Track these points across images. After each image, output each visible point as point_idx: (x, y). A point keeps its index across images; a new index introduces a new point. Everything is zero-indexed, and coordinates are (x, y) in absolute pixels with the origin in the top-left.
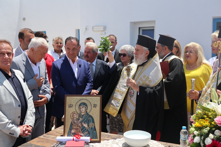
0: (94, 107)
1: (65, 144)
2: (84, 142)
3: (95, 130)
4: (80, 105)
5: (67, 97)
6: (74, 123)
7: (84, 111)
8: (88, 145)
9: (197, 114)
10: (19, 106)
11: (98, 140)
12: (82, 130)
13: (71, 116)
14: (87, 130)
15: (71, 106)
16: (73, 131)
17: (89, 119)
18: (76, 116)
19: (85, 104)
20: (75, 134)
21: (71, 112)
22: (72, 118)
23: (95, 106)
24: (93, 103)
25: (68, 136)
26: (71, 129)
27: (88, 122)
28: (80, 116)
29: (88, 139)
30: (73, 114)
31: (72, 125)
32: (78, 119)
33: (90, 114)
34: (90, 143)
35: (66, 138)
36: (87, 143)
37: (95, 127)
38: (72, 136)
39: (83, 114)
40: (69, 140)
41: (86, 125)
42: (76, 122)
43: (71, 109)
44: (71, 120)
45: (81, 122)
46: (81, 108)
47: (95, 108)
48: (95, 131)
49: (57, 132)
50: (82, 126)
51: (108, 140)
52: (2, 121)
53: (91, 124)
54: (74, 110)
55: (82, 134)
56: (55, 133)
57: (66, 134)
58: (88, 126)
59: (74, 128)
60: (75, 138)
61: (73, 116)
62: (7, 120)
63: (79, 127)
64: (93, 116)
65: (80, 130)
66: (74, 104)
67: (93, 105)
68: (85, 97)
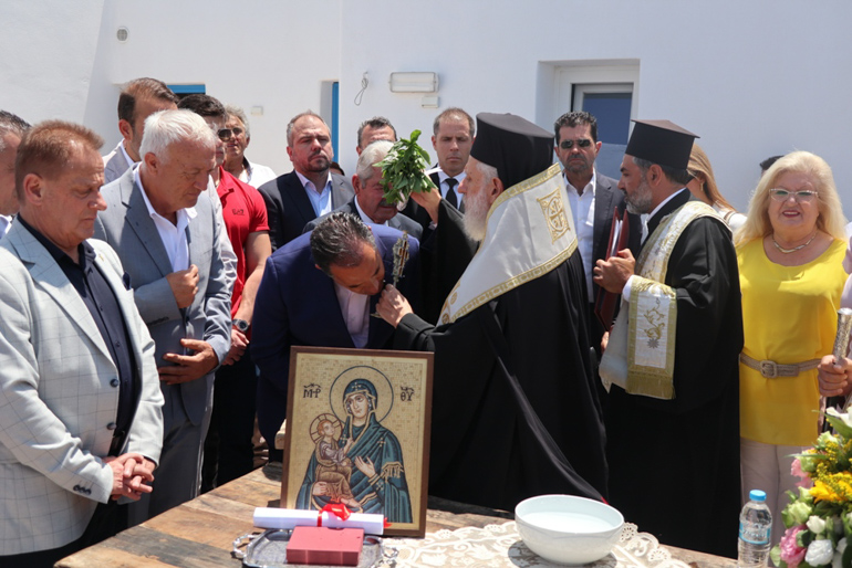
0: (403, 396)
1: (287, 538)
2: (361, 533)
3: (405, 487)
4: (348, 389)
5: (300, 356)
6: (325, 457)
7: (362, 413)
8: (375, 546)
9: (819, 450)
10: (112, 383)
11: (415, 526)
12: (352, 486)
13: (314, 429)
14: (374, 489)
15: (312, 391)
16: (318, 489)
17: (381, 443)
18: (332, 431)
19: (366, 385)
21: (312, 415)
22: (316, 436)
23: (407, 394)
24: (398, 383)
25: (297, 507)
26: (310, 480)
27: (377, 456)
28: (345, 432)
29: (376, 520)
30: (322, 422)
31: (313, 464)
32: (341, 444)
33: (387, 424)
34: (384, 536)
35: (289, 514)
36: (372, 539)
37: (403, 475)
38: (313, 508)
39: (358, 424)
40: (302, 524)
41: (368, 469)
42: (329, 452)
43: (314, 401)
44: (311, 447)
45: (350, 456)
46: (350, 401)
47: (405, 404)
48: (403, 493)
49: (253, 489)
50: (355, 469)
51: (453, 529)
52: (50, 439)
53: (389, 463)
54: (326, 409)
55: (353, 503)
56: (245, 490)
57: (291, 501)
58: (378, 472)
59: (322, 475)
60: (325, 516)
61: (318, 431)
62: (65, 438)
63: (343, 473)
64: (396, 433)
65: (347, 486)
66: (326, 384)
67: (398, 391)
68: (367, 360)
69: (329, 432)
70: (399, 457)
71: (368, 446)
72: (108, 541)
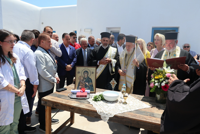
0: (92, 73)
1: (76, 94)
2: (87, 93)
3: (93, 86)
4: (84, 72)
5: (77, 67)
6: (81, 82)
7: (86, 76)
8: (89, 95)
11: (94, 92)
12: (85, 86)
13: (79, 78)
14: (88, 87)
15: (79, 73)
16: (80, 87)
17: (89, 80)
18: (82, 78)
19: (87, 71)
20: (81, 89)
21: (79, 76)
22: (79, 79)
23: (93, 73)
24: (91, 71)
25: (77, 89)
26: (79, 86)
27: (89, 82)
28: (84, 78)
29: (89, 91)
30: (80, 77)
31: (79, 83)
32: (83, 80)
33: (90, 77)
34: (90, 93)
35: (76, 90)
36: (88, 94)
37: (92, 84)
38: (79, 89)
39: (86, 77)
40: (78, 92)
41: (87, 84)
42: (81, 81)
43: (79, 74)
44: (79, 81)
45: (85, 82)
46: (84, 74)
47: (92, 74)
48: (92, 87)
49: (69, 87)
50: (85, 84)
51: (99, 92)
53: (90, 83)
54: (81, 75)
55: (85, 89)
56: (68, 88)
57: (76, 89)
58: (89, 84)
59: (81, 85)
60: (81, 90)
61: (80, 78)
62: (50, 76)
63: (84, 84)
64: (91, 78)
65: (84, 86)
66: (81, 72)
67: (91, 72)
68: (87, 68)
69: (81, 78)
70: (92, 82)
71: (87, 80)
72: (49, 95)
